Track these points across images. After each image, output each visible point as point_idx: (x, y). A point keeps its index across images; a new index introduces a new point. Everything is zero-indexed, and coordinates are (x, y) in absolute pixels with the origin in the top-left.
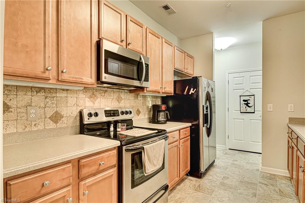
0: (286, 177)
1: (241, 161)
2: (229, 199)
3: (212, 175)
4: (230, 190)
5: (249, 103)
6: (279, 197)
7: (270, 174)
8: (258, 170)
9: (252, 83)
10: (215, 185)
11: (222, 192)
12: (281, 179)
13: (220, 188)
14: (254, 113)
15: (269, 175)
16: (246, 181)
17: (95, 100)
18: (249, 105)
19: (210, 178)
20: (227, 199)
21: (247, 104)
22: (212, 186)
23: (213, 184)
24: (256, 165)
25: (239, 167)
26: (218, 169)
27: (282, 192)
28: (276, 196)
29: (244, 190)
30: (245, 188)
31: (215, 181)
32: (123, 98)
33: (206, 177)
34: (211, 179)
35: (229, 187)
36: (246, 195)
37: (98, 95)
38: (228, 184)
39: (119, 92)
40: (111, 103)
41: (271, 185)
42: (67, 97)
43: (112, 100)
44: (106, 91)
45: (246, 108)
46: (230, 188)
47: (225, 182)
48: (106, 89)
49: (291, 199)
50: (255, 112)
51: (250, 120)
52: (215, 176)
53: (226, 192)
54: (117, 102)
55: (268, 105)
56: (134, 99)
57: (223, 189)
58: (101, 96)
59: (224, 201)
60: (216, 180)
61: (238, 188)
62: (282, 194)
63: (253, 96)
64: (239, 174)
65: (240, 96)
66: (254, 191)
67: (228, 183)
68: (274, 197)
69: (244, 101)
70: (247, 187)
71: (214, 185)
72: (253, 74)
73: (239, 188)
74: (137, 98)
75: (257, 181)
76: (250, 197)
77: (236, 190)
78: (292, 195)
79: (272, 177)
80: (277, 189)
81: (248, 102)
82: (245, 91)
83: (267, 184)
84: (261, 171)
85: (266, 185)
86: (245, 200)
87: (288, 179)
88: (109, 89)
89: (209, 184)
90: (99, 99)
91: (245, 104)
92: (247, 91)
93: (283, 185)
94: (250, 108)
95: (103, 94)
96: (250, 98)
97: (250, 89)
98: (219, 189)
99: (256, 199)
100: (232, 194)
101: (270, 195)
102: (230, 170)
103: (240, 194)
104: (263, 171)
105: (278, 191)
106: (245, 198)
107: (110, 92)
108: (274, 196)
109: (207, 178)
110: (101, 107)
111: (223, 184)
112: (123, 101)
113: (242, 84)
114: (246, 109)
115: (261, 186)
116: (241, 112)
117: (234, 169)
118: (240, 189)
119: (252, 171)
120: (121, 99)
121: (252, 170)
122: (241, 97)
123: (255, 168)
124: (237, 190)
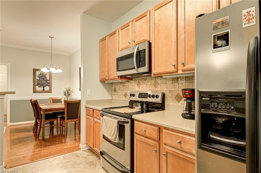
17: (140, 86)
32: (160, 83)
37: (141, 83)
39: (155, 78)
40: (150, 88)
42: (129, 85)
43: (150, 85)
44: (146, 79)
48: (146, 77)
54: (154, 87)
56: (173, 83)
58: (143, 83)
74: (176, 82)
88: (148, 77)
90: (142, 85)
95: (144, 82)
107: (148, 79)
110: (143, 91)
112: (159, 86)
120: (157, 84)
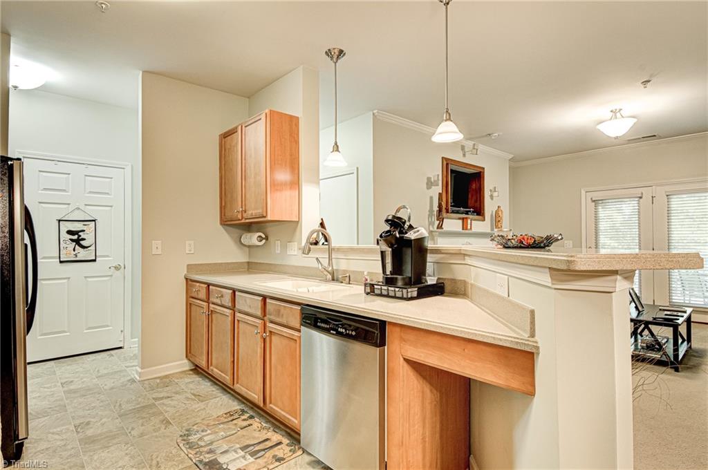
0: (184, 371)
1: (82, 379)
2: (131, 457)
3: (41, 439)
4: (114, 441)
5: (84, 239)
6: (202, 405)
7: (159, 378)
8: (133, 381)
9: (90, 192)
10: (72, 452)
11: (103, 454)
12: (181, 378)
13: (90, 451)
14: (95, 260)
15: (158, 381)
16: (130, 408)
18: (82, 242)
19: (43, 446)
20: (127, 458)
21: (78, 242)
22: (68, 459)
23: (65, 454)
24: (122, 374)
25: (91, 392)
26: (43, 419)
27: (199, 395)
28: (197, 406)
29: (142, 425)
30: (141, 421)
31: (65, 445)
33: (29, 451)
34: (47, 449)
35: (107, 437)
36: (155, 431)
38: (100, 435)
41: (176, 393)
45: (74, 250)
46: (114, 437)
47: (90, 435)
49: (217, 399)
50: (97, 259)
51: (85, 277)
52: (50, 435)
53: (112, 448)
55: (153, 242)
57: (101, 448)
59: (124, 466)
60: (63, 443)
61: (127, 429)
62: (201, 398)
63: (94, 222)
64: (101, 404)
65: (59, 221)
66: (161, 417)
67: (99, 432)
68: (196, 409)
69: (70, 232)
70: (143, 418)
71: (71, 455)
72: (92, 170)
73: (130, 428)
75: (149, 399)
76: (162, 430)
77: (129, 435)
78: (214, 393)
79: (166, 381)
80: (189, 396)
81: (80, 236)
82: (71, 208)
83: (169, 395)
84: (140, 379)
85: (169, 397)
86: (160, 439)
87: (190, 374)
89: (54, 460)
91: (72, 240)
92: (78, 209)
93: (191, 386)
94: (85, 250)
96: (85, 228)
97: (86, 205)
98: (91, 454)
99: (175, 427)
100: (129, 445)
101: (187, 408)
102: (75, 407)
103: (142, 435)
104: (143, 379)
105: (193, 397)
106: (156, 437)
108: (194, 406)
109: (34, 450)
111: (89, 441)
113: (64, 191)
114: (76, 252)
115: (163, 404)
116: (61, 262)
117: (81, 400)
118: (133, 429)
119: (124, 388)
121: (122, 386)
122: (61, 222)
123: (123, 380)
124: (130, 433)
